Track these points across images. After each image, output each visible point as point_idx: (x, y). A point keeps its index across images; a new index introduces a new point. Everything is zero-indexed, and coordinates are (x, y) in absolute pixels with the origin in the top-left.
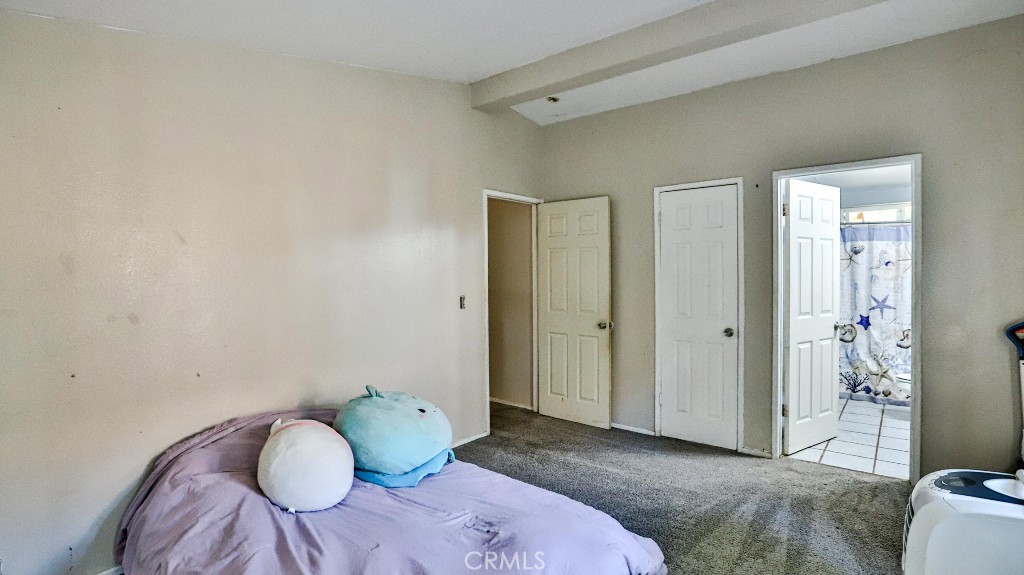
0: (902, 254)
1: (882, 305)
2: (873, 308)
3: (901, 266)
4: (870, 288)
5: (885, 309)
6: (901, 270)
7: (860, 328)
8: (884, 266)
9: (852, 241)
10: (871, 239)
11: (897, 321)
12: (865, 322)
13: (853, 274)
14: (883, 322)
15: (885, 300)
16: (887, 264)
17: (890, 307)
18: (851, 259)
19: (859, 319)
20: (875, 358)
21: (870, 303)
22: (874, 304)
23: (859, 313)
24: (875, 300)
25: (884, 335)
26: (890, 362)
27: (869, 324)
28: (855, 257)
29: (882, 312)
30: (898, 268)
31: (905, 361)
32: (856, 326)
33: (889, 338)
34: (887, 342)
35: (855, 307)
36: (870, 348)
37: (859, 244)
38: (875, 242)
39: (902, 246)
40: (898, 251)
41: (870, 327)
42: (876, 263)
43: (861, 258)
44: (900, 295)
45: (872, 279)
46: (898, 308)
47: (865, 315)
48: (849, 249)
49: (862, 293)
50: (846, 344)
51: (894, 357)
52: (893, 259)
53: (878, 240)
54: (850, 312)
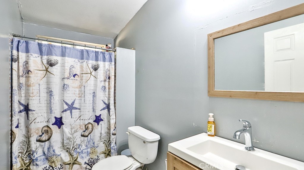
0: (84, 70)
1: (71, 107)
2: (65, 111)
3: (84, 78)
4: (62, 95)
5: (73, 110)
6: (84, 81)
7: (55, 128)
8: (72, 77)
9: (47, 55)
10: (63, 55)
11: (81, 118)
12: (59, 122)
13: (48, 83)
14: (73, 120)
15: (73, 103)
16: (74, 76)
17: (76, 108)
18: (47, 70)
19: (54, 121)
20: (68, 151)
21: (63, 107)
22: (66, 107)
23: (53, 115)
24: (67, 104)
25: (73, 130)
26: (78, 150)
27: (63, 124)
28: (50, 69)
29: (71, 112)
30: (82, 79)
31: (87, 146)
32: (51, 126)
33: (76, 132)
34: (75, 135)
35: (50, 110)
36: (63, 143)
37: (54, 58)
38: (66, 58)
39: (85, 63)
40: (82, 67)
41: (63, 126)
42: (67, 75)
43: (55, 70)
44: (83, 99)
45: (64, 87)
46: (82, 108)
47: (59, 116)
48: (45, 62)
49: (56, 99)
50: (43, 144)
51: (80, 145)
52: (78, 73)
53: (69, 57)
54: (46, 115)
